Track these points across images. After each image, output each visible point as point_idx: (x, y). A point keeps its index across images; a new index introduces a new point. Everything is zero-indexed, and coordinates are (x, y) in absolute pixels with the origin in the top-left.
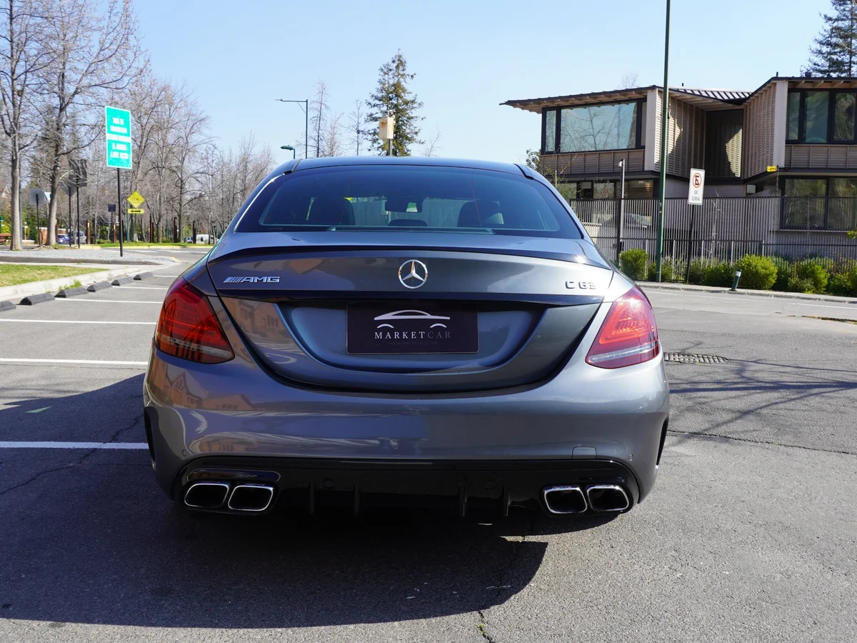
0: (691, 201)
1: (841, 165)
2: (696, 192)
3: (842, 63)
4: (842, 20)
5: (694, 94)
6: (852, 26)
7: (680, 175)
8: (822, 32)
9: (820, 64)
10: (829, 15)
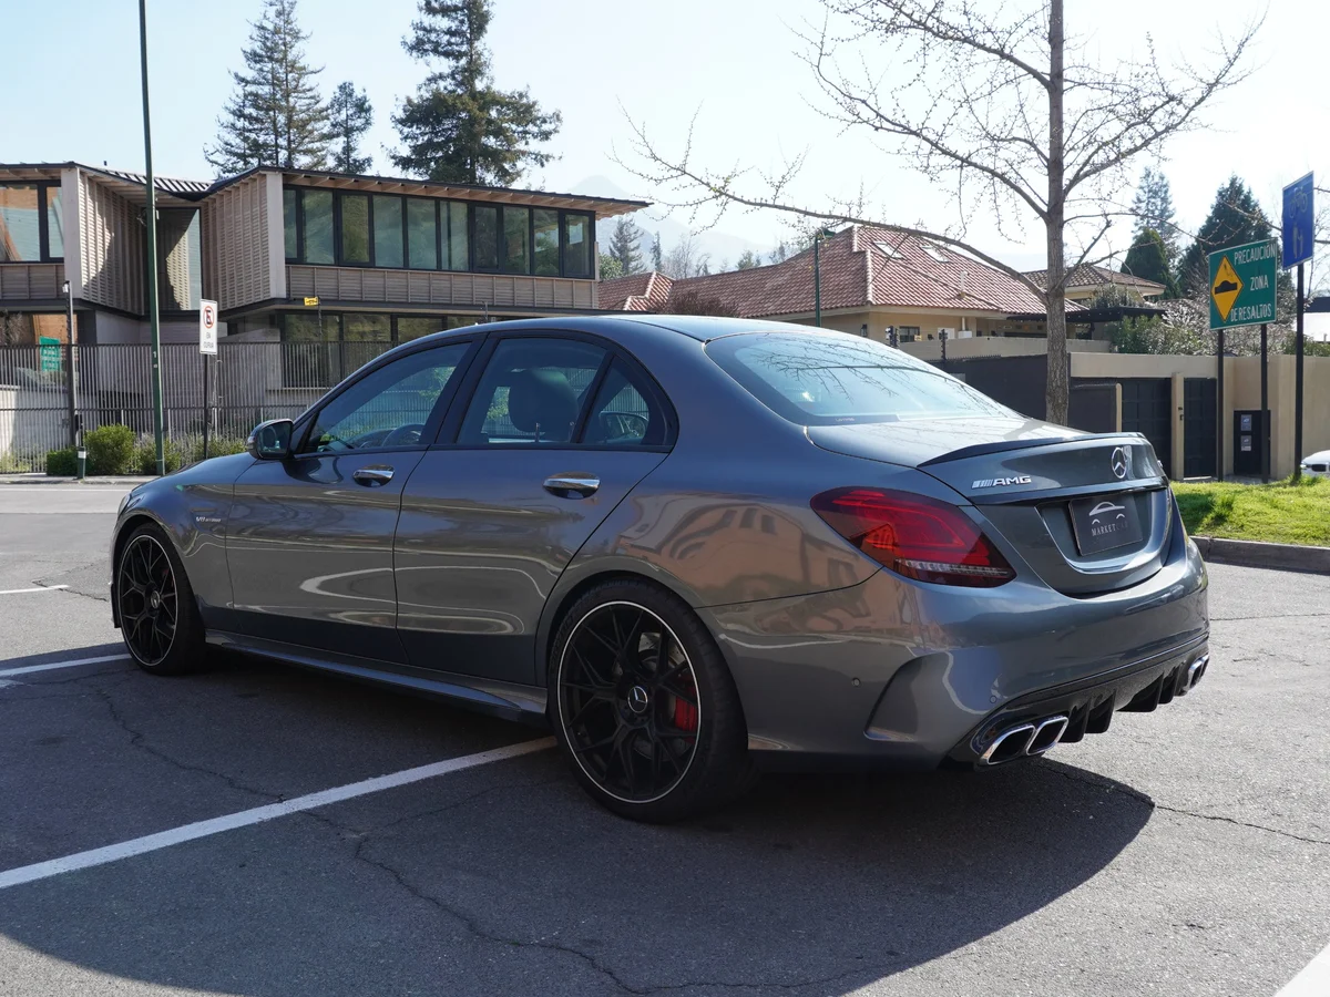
0: (204, 349)
1: (357, 296)
2: (209, 336)
3: (265, 145)
4: (260, 84)
5: (129, 180)
6: (274, 94)
7: (115, 306)
8: (234, 97)
9: (234, 144)
10: (242, 75)
